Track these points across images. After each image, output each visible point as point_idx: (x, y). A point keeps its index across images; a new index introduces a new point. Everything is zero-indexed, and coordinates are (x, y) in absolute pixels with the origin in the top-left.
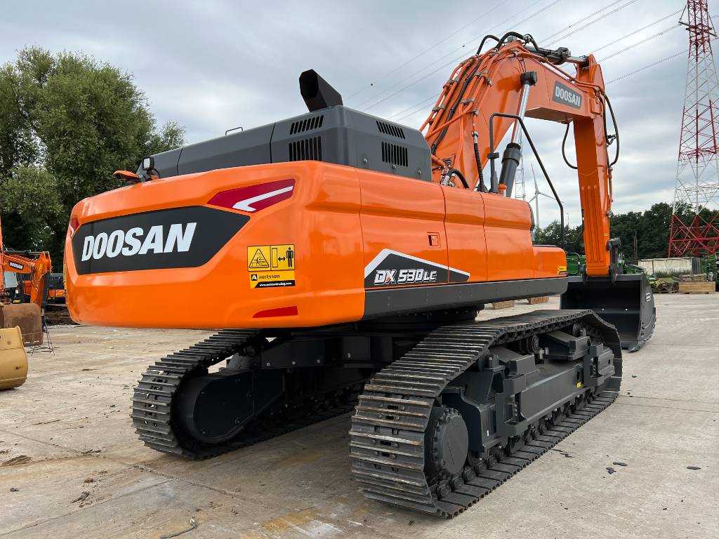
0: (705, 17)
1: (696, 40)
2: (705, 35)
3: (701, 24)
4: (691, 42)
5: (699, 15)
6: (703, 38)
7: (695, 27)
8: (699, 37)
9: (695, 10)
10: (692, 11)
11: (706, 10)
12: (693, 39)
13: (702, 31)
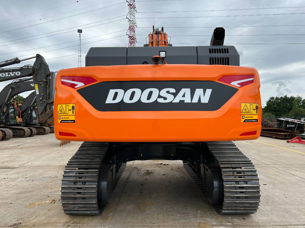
0: (134, 34)
1: (131, 42)
2: (134, 41)
3: (133, 36)
4: (129, 42)
5: (132, 33)
6: (133, 41)
7: (131, 37)
8: (132, 41)
9: (131, 31)
10: (130, 31)
11: (134, 32)
12: (130, 41)
13: (133, 39)
